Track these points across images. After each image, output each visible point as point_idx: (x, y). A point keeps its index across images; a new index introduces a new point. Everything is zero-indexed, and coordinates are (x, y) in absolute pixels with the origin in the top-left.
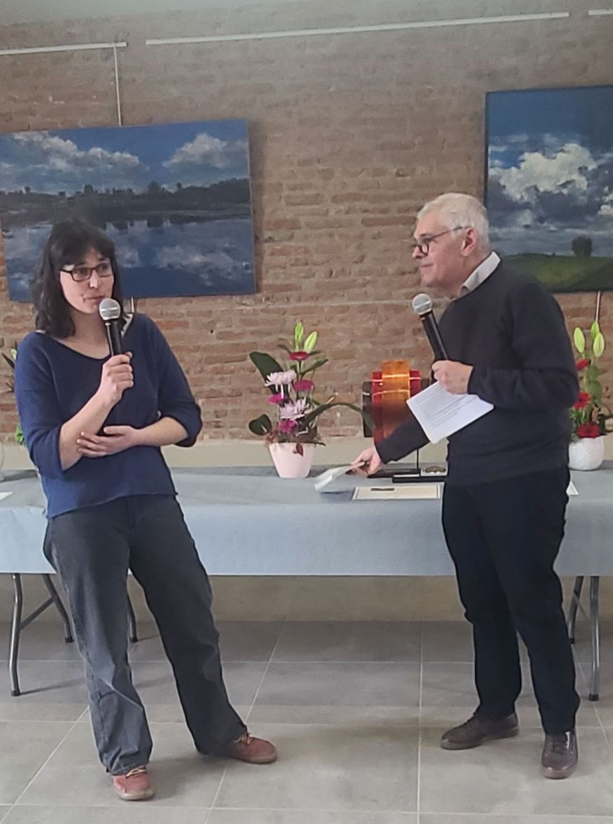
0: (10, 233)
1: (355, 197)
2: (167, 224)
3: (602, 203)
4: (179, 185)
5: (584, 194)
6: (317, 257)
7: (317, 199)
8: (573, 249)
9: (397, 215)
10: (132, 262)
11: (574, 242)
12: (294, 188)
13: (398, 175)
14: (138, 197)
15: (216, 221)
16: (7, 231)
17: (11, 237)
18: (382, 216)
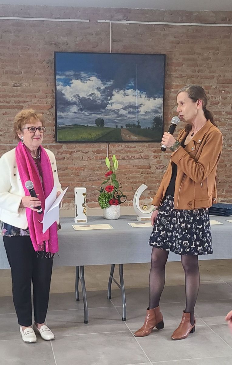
8: (96, 123)
9: (14, 104)
11: (96, 120)
13: (14, 86)
18: (7, 104)
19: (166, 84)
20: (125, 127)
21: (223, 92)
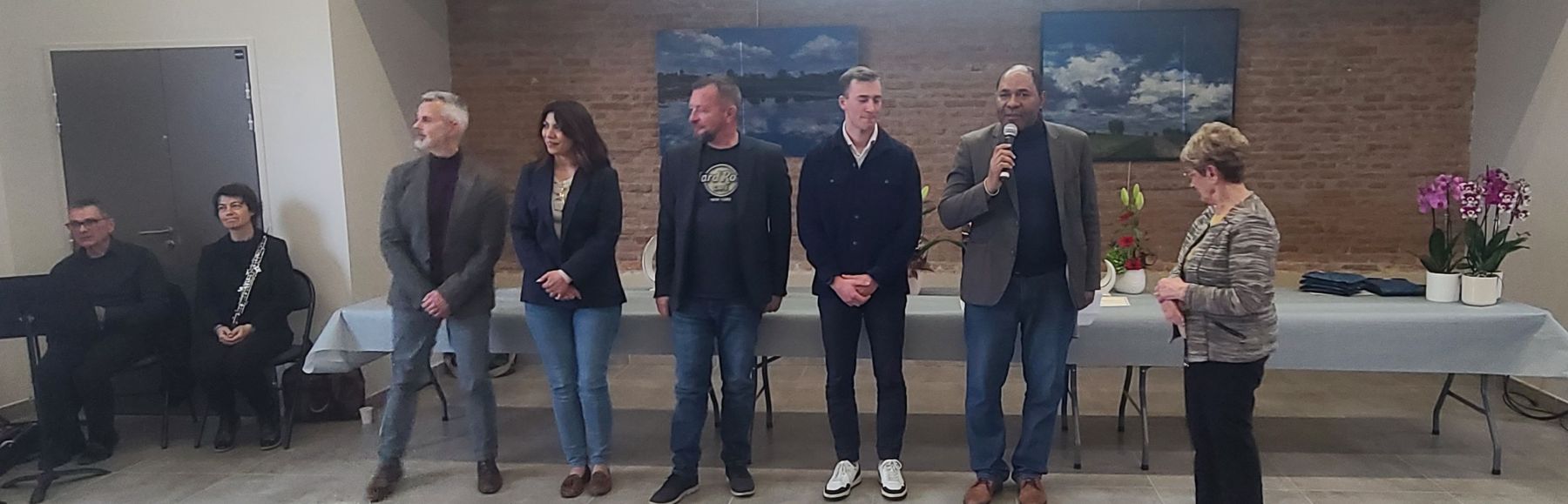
0: (666, 104)
1: (941, 85)
2: (791, 101)
3: (1131, 95)
4: (802, 72)
5: (1117, 87)
6: (909, 130)
7: (910, 85)
8: (1110, 129)
9: (972, 99)
10: (761, 129)
11: (1110, 123)
12: (891, 77)
13: (973, 70)
14: (771, 80)
15: (830, 100)
16: (662, 102)
17: (666, 107)
18: (960, 99)
19: (1239, 60)
20: (1161, 134)
21: (1349, 70)
